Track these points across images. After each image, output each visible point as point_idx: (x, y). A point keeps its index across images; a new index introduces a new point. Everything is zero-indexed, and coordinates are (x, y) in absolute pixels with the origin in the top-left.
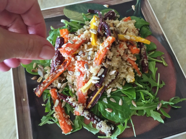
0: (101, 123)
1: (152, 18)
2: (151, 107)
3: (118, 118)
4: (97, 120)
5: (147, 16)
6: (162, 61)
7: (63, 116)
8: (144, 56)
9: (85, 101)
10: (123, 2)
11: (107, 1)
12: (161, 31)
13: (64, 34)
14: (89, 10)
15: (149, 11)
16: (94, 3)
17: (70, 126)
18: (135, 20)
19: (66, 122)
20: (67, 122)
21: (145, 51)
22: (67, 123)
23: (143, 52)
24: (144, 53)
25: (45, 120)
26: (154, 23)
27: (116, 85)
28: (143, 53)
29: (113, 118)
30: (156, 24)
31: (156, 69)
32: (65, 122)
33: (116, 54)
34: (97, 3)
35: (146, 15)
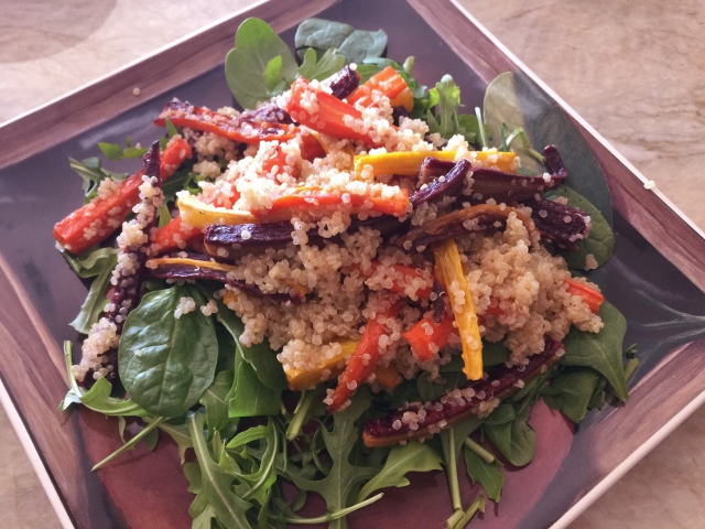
0: (109, 328)
1: (662, 401)
2: (224, 499)
3: (134, 371)
4: (116, 313)
5: (662, 381)
6: (458, 504)
7: (111, 208)
8: (439, 408)
9: (167, 242)
10: (671, 260)
11: (633, 196)
12: (618, 464)
13: (381, 84)
14: (551, 150)
15: (693, 377)
16: (595, 154)
17: (81, 240)
18: (602, 325)
19: (93, 221)
20: (92, 224)
21: (463, 403)
22: (88, 226)
23: (455, 400)
24: (453, 404)
25: (88, 168)
26: (640, 421)
27: (254, 317)
28: (451, 399)
29: (129, 355)
30: (641, 428)
31: (401, 481)
32: (92, 219)
33: (359, 256)
34: (602, 165)
35: (667, 376)
